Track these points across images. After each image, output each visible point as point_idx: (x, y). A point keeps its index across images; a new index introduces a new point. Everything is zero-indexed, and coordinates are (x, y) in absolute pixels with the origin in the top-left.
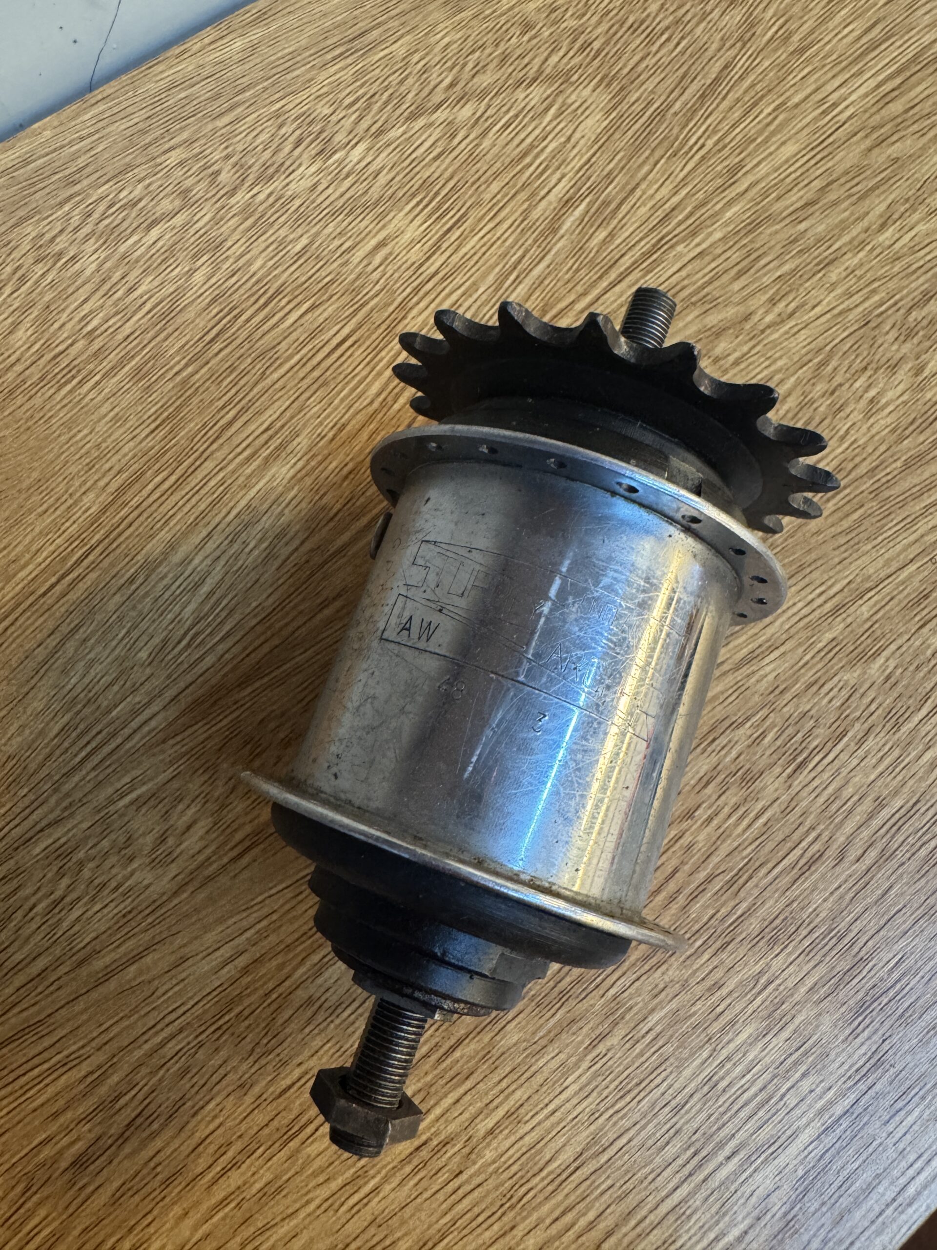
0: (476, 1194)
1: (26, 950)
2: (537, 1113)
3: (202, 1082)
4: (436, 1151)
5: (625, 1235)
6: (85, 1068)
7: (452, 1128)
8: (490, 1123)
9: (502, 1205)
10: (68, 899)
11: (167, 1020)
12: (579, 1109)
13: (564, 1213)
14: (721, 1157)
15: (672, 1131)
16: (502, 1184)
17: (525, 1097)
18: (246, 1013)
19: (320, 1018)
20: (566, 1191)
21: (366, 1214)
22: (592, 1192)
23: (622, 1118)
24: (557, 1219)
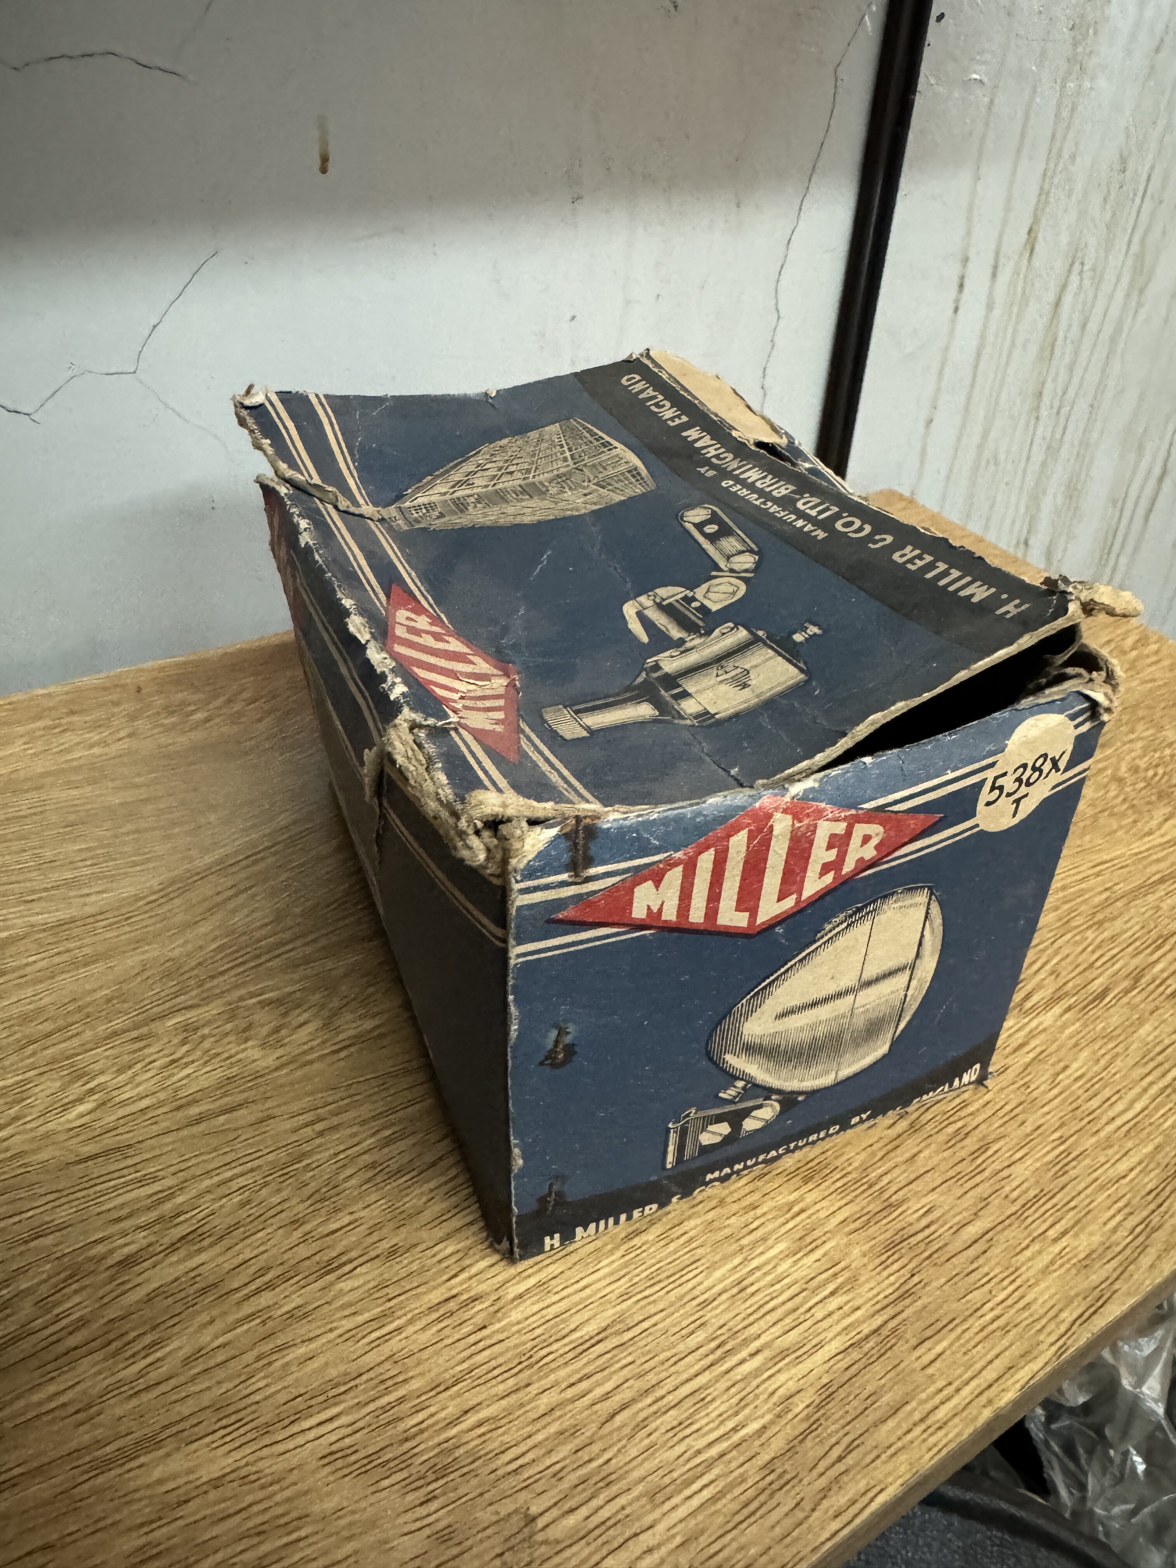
0: (496, 1349)
1: (137, 1091)
2: (567, 1287)
3: (257, 1214)
4: (465, 1305)
5: (642, 1410)
6: (156, 1187)
7: (484, 1287)
8: (521, 1288)
9: (520, 1363)
10: (184, 1060)
11: (241, 1161)
12: (608, 1290)
13: (580, 1380)
14: (744, 1354)
15: (698, 1322)
16: (524, 1343)
17: (559, 1270)
18: (314, 1166)
19: (379, 1179)
20: (585, 1360)
21: (386, 1349)
22: (612, 1365)
23: (650, 1303)
24: (573, 1384)
